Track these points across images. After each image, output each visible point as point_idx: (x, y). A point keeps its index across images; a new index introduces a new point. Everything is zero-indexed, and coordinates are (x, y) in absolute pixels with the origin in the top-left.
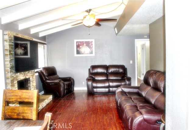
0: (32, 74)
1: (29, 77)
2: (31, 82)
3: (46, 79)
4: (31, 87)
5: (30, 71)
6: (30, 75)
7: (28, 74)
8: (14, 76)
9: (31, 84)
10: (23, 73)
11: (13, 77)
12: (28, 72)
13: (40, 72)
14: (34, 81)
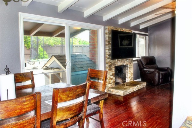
0: (130, 62)
1: (127, 64)
2: (128, 69)
3: (144, 68)
4: (128, 73)
5: (128, 59)
6: (127, 62)
7: (125, 62)
8: (112, 62)
9: (128, 70)
10: (120, 60)
11: (110, 62)
12: (126, 60)
13: (139, 60)
14: (131, 68)
